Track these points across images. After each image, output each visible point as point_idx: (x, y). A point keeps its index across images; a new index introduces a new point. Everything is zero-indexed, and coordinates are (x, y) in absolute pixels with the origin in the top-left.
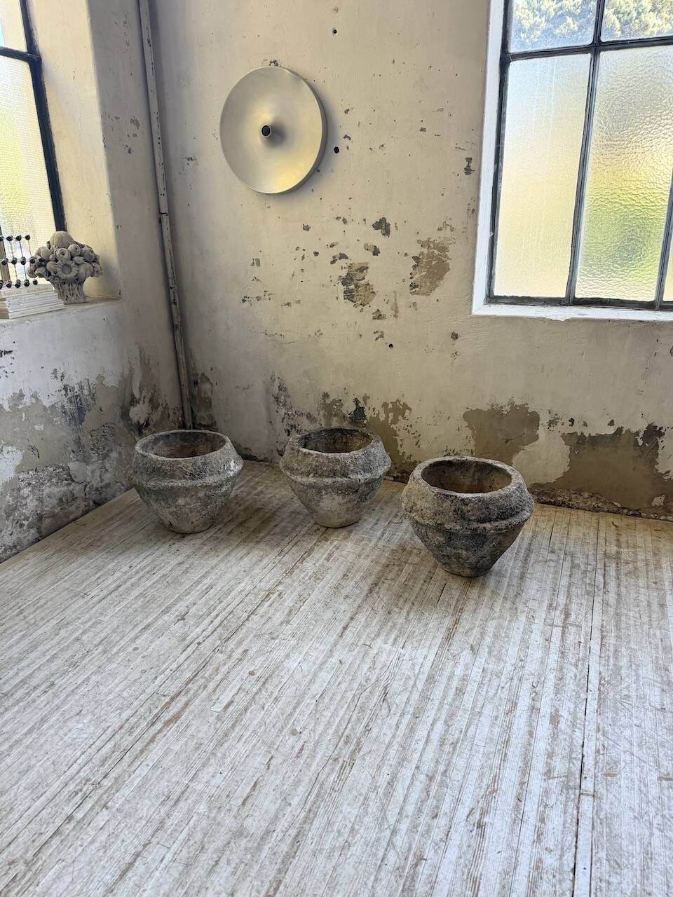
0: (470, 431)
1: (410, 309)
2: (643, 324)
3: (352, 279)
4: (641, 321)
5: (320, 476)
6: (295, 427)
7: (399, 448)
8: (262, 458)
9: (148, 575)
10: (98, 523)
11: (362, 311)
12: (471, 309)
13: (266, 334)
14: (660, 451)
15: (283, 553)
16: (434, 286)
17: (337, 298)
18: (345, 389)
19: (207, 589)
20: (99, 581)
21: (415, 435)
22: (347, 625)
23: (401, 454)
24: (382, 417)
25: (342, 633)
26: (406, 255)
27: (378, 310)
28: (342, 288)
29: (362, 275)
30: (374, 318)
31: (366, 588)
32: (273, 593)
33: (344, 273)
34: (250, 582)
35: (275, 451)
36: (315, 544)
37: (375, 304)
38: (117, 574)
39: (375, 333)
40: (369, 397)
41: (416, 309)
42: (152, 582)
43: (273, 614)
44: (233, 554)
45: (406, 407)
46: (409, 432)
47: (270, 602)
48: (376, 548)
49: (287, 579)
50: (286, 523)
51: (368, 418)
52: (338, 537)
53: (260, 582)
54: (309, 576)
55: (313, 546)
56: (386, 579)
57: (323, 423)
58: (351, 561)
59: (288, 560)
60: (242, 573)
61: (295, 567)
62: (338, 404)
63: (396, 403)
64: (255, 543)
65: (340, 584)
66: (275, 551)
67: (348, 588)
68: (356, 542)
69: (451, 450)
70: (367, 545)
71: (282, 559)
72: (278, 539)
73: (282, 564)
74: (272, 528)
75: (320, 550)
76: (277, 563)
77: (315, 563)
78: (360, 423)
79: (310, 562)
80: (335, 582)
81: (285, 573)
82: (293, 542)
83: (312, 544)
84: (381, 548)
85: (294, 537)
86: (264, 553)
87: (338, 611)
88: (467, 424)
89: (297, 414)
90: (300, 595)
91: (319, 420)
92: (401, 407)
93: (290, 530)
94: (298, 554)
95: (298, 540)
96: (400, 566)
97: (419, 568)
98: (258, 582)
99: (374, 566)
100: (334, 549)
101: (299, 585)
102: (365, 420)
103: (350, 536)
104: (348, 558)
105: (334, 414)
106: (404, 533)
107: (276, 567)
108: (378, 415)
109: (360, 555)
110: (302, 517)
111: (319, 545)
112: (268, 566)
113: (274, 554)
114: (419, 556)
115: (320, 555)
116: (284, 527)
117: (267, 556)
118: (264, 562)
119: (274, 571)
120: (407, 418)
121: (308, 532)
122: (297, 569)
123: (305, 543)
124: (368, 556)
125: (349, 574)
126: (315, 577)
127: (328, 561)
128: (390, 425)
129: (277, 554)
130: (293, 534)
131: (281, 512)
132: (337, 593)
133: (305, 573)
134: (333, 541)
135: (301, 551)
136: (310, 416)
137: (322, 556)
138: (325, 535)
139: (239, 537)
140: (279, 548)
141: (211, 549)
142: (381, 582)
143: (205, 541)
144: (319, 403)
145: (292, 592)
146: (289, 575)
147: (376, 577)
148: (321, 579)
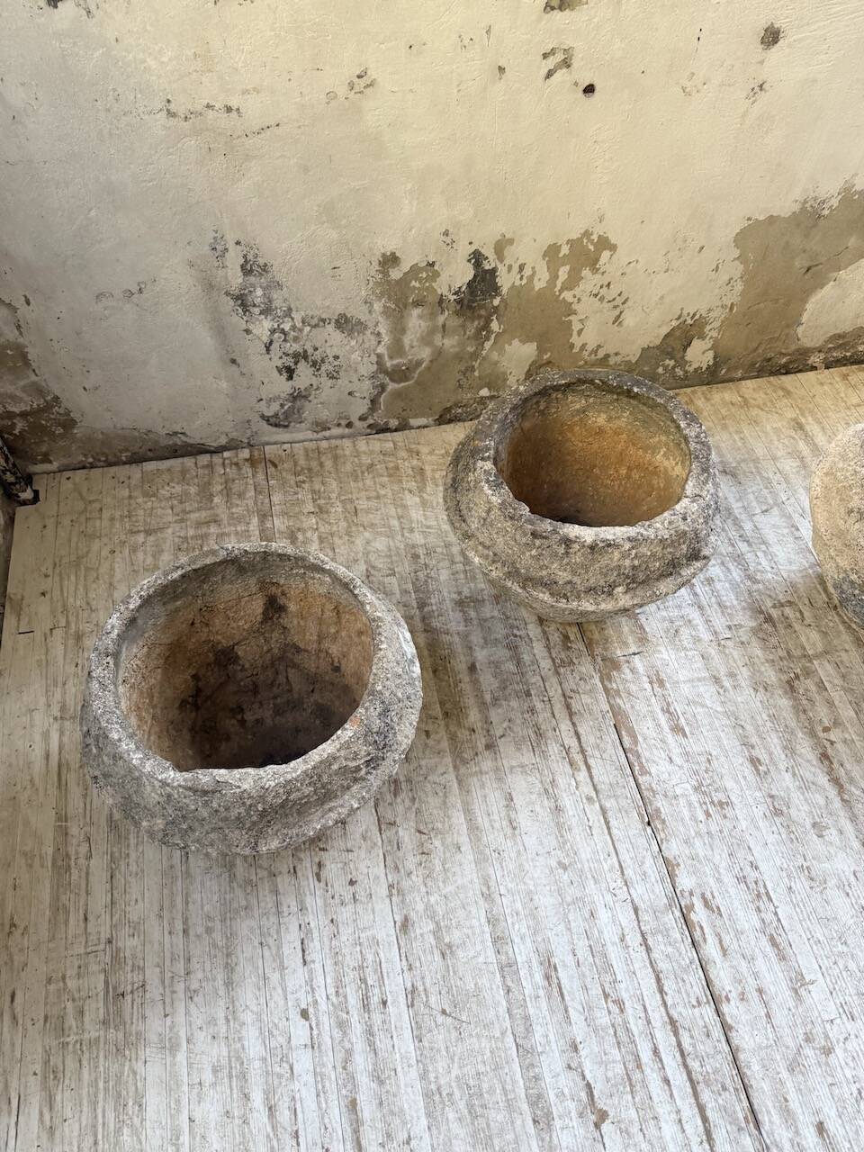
0: (741, 267)
5: (644, 582)
6: (305, 357)
7: (575, 339)
8: (223, 441)
9: (377, 1018)
10: (46, 894)
13: (171, 114)
15: (577, 758)
18: (446, 233)
19: (548, 977)
20: (284, 1116)
21: (616, 303)
23: (576, 350)
24: (542, 281)
30: (549, 7)
31: (823, 780)
32: (691, 907)
34: (609, 897)
35: (256, 418)
36: (606, 690)
38: (303, 1061)
39: (545, 56)
40: (511, 242)
42: (407, 1033)
43: (756, 975)
44: (481, 820)
45: (605, 244)
46: (602, 299)
47: (711, 940)
48: (722, 642)
49: (667, 841)
50: (482, 647)
51: (505, 290)
52: (625, 644)
53: (626, 885)
54: (697, 805)
55: (612, 702)
56: (826, 730)
57: (382, 329)
58: (719, 709)
59: (611, 777)
60: (565, 877)
61: (645, 793)
62: (424, 275)
63: (580, 240)
64: (487, 753)
65: (772, 797)
66: (553, 757)
67: (796, 800)
68: (672, 642)
69: (688, 314)
70: (697, 640)
71: (591, 777)
72: (522, 713)
73: (610, 797)
74: (471, 681)
75: (636, 708)
76: (595, 796)
77: (670, 758)
78: (481, 307)
79: (656, 759)
80: (758, 794)
81: (643, 822)
82: (559, 708)
83: (602, 697)
84: (729, 636)
85: (543, 689)
86: (538, 775)
87: (846, 884)
88: (737, 253)
89: (309, 325)
90: (742, 879)
91: (370, 325)
92: (591, 247)
93: (510, 666)
94: (609, 746)
95: (564, 695)
96: (808, 673)
97: (842, 662)
98: (625, 888)
99: (771, 701)
100: (655, 686)
101: (709, 849)
102: (494, 297)
103: (641, 627)
104: (709, 703)
105: (413, 302)
106: (723, 568)
107: (610, 814)
108: (531, 278)
109: (717, 680)
110: (496, 613)
111: (618, 692)
112: (589, 816)
113: (561, 768)
114: (810, 625)
115: (650, 724)
116: (492, 666)
117: (557, 786)
118: (568, 806)
119: (619, 829)
120: (601, 270)
121: (554, 656)
122: (655, 797)
123: (586, 699)
124: (732, 675)
125: (756, 753)
126: (712, 802)
127: (685, 735)
128: (557, 293)
129: (568, 766)
130: (533, 680)
131: (438, 616)
132: (794, 829)
133: (682, 801)
134: (628, 662)
135: (605, 730)
136: (347, 320)
137: (659, 725)
138: (598, 650)
139: (434, 752)
140: (554, 745)
141: (420, 832)
142: (828, 744)
143: (376, 811)
144: (371, 283)
145: (719, 880)
146: (659, 826)
147: (805, 733)
148: (727, 804)
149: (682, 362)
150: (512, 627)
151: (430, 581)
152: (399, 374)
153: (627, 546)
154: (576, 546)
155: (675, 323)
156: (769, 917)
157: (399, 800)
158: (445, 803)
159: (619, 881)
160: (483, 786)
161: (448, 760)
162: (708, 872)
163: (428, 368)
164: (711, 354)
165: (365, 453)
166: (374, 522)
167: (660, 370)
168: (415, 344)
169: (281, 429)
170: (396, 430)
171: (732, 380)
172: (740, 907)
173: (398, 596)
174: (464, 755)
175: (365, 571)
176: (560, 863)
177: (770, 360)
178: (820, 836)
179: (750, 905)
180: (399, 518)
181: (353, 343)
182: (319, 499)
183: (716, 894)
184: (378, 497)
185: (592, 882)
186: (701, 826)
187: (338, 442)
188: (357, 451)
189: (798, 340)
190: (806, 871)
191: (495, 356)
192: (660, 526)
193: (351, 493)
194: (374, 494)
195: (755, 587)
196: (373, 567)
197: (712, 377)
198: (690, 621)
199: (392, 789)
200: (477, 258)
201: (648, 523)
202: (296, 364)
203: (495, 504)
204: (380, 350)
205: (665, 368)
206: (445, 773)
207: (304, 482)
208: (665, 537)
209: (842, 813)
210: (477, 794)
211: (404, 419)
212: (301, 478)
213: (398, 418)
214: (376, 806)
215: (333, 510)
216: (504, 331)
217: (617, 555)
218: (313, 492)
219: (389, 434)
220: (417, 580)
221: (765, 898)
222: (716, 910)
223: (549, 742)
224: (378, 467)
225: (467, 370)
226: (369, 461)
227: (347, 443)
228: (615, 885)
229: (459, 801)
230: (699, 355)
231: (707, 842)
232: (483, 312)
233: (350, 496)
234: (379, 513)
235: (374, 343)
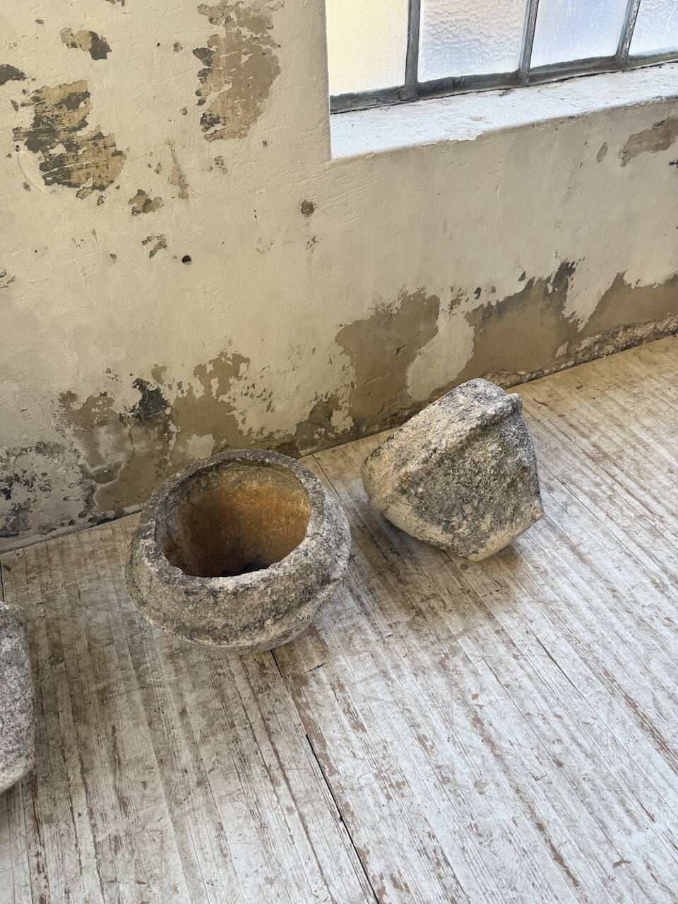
0: (348, 357)
1: (212, 174)
2: (573, 122)
3: (52, 132)
4: (571, 118)
5: (287, 612)
6: (17, 479)
11: (100, 201)
12: (329, 148)
14: (569, 292)
15: (277, 773)
16: (254, 114)
17: (27, 187)
18: (109, 371)
21: (263, 397)
22: (553, 849)
24: (199, 391)
25: (568, 872)
26: (177, 47)
27: (140, 193)
28: (30, 161)
29: (77, 116)
30: (135, 212)
31: (478, 742)
32: (382, 891)
33: (25, 119)
36: (298, 705)
37: (130, 179)
39: (144, 243)
40: (164, 369)
41: (225, 171)
44: (197, 857)
45: (238, 359)
46: (252, 396)
48: (386, 640)
49: (358, 831)
50: (191, 692)
51: (172, 402)
52: (311, 660)
53: (326, 884)
54: (379, 791)
55: (303, 714)
56: (475, 697)
57: (78, 445)
58: (390, 699)
59: (306, 784)
60: (272, 891)
61: (335, 792)
62: (101, 403)
63: (219, 359)
64: (198, 790)
65: (439, 767)
66: (256, 779)
67: (459, 765)
68: (347, 649)
69: (322, 396)
70: (366, 642)
71: (290, 789)
72: (228, 744)
73: (306, 803)
74: (183, 726)
75: (324, 715)
76: (293, 804)
77: (354, 754)
78: (159, 417)
79: (342, 757)
80: (428, 768)
81: (335, 819)
82: (259, 731)
83: (294, 712)
84: (390, 633)
85: (245, 717)
86: (244, 799)
87: (508, 831)
88: (341, 349)
89: (13, 455)
90: (423, 851)
91: (66, 445)
92: (230, 363)
93: (216, 704)
94: (303, 756)
95: (263, 719)
96: (455, 651)
97: (479, 636)
98: (325, 887)
99: (429, 682)
100: (337, 691)
101: (393, 830)
102: (165, 408)
103: (322, 642)
104: (380, 696)
105: (98, 423)
106: (382, 578)
107: (307, 818)
108: (190, 391)
109: (385, 674)
110: (202, 658)
111: (307, 705)
112: (290, 827)
113: (263, 786)
114: (451, 610)
115: (335, 726)
116: (200, 706)
117: (261, 805)
118: (271, 822)
119: (316, 831)
120: (244, 377)
121: (252, 685)
122: (343, 793)
123: (281, 718)
124: (396, 667)
125: (422, 731)
126: (391, 785)
127: (364, 730)
128: (215, 398)
129: (269, 784)
130: (236, 711)
131: (152, 671)
132: (460, 792)
133: (366, 791)
134: (314, 675)
135: (298, 742)
136: (45, 446)
137: (342, 726)
138: (289, 671)
139: (152, 801)
140: (257, 766)
141: (139, 882)
142: (478, 709)
143: (98, 872)
144: (58, 417)
145: (404, 858)
146: (349, 820)
147: (458, 704)
148: (403, 783)
149: (331, 428)
150: (216, 667)
151: (144, 642)
152: (102, 477)
153: (262, 586)
154: (221, 595)
155: (314, 403)
156: (449, 881)
157: (119, 856)
158: (162, 848)
159: (319, 882)
160: (196, 823)
161: (164, 805)
162: (394, 852)
163: (127, 468)
164: (350, 419)
165: (87, 543)
166: (95, 600)
167: (316, 436)
168: (109, 452)
169: (12, 538)
170: (114, 519)
171: (373, 434)
172: (424, 879)
173: (117, 661)
174: (178, 796)
175: (87, 646)
176: (267, 879)
177: (396, 414)
178: (482, 793)
179: (433, 874)
180: (117, 593)
181: (56, 461)
182: (47, 590)
183: (402, 872)
184: (98, 578)
185: (296, 889)
186: (384, 809)
187: (64, 538)
188: (81, 543)
189: (411, 397)
190: (474, 829)
191: (181, 449)
192: (288, 564)
193: (75, 579)
194: (95, 575)
195: (406, 588)
196: (94, 640)
197: (357, 433)
198: (359, 628)
199: (113, 846)
200: (140, 384)
201: (278, 563)
202: (11, 486)
203: (154, 573)
204: (81, 462)
205: (320, 434)
206: (161, 818)
207: (34, 578)
208: (292, 572)
209: (496, 767)
210: (191, 830)
211: (120, 509)
212: (32, 575)
213: (113, 509)
214: (98, 866)
215: (59, 597)
216: (182, 430)
217: (256, 595)
218: (42, 585)
219: (108, 523)
220: (133, 643)
221: (443, 864)
222: (403, 887)
223: (252, 765)
224: (99, 552)
225: (160, 462)
226: (91, 549)
227: (72, 537)
228: (316, 886)
229: (175, 843)
230: (341, 420)
231: (390, 823)
232: (159, 420)
233: (75, 582)
234: (99, 591)
235: (76, 458)
